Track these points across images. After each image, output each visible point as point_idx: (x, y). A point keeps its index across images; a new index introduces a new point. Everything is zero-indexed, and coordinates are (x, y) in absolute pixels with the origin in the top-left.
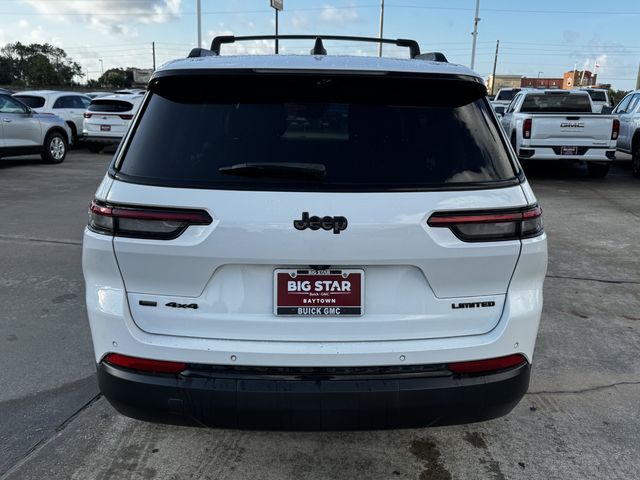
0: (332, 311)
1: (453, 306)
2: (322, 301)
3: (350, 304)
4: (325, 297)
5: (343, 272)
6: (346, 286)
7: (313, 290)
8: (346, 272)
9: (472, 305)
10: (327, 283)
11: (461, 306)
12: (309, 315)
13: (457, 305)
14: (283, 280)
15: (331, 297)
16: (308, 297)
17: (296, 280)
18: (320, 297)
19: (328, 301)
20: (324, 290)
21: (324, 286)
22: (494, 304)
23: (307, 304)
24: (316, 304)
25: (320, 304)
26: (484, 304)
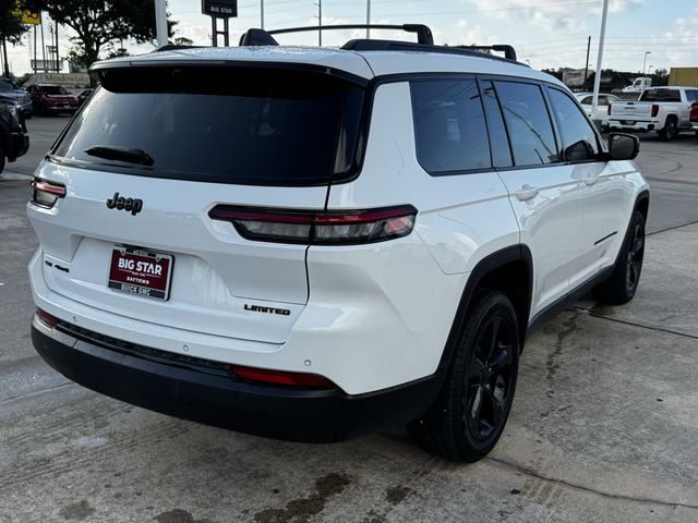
0: (144, 291)
1: (246, 307)
2: (140, 281)
3: (158, 287)
4: (142, 278)
5: (158, 256)
6: (158, 270)
7: (134, 270)
8: (159, 257)
9: (265, 310)
10: (146, 264)
11: (254, 308)
12: (128, 292)
13: (249, 307)
14: (116, 256)
15: (146, 278)
16: (131, 275)
17: (125, 258)
18: (139, 277)
19: (144, 282)
20: (142, 271)
21: (143, 266)
22: (288, 314)
23: (129, 282)
24: (135, 283)
25: (138, 284)
26: (278, 311)
